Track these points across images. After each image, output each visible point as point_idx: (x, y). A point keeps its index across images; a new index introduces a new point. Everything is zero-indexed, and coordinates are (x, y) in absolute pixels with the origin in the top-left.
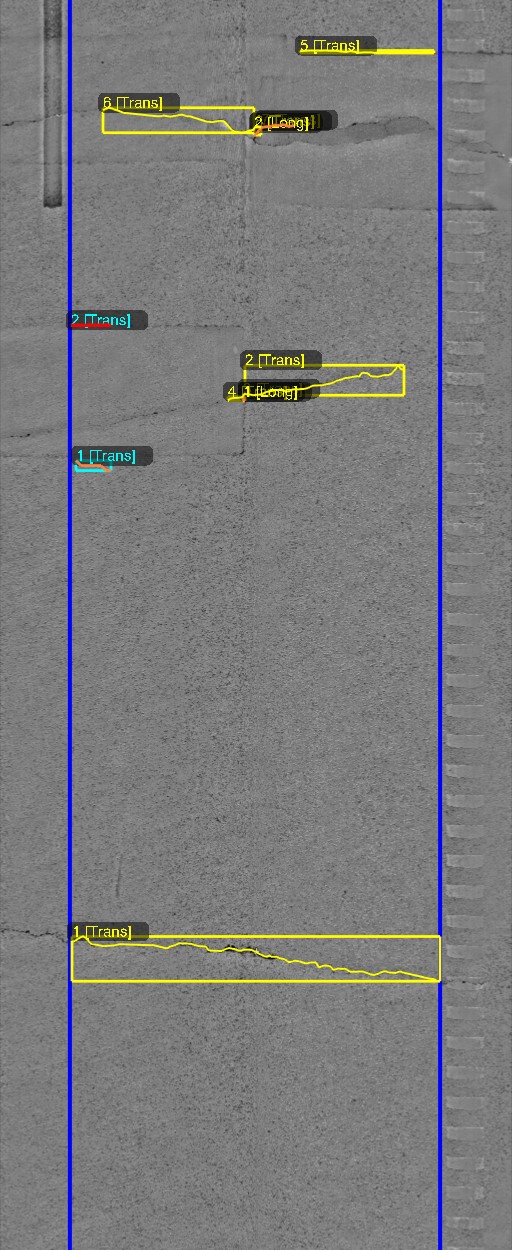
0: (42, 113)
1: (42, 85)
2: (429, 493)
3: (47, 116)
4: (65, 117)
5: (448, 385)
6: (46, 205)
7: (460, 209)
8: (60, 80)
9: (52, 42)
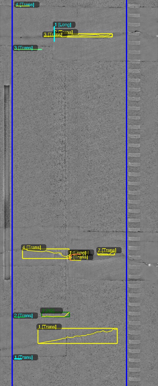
0: (4, 251)
1: (4, 242)
2: (123, 368)
3: (5, 251)
4: (11, 252)
5: (129, 334)
6: (5, 279)
7: (133, 280)
8: (9, 241)
9: (7, 229)
